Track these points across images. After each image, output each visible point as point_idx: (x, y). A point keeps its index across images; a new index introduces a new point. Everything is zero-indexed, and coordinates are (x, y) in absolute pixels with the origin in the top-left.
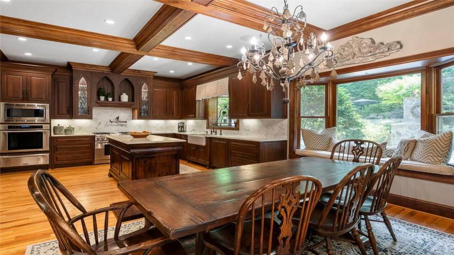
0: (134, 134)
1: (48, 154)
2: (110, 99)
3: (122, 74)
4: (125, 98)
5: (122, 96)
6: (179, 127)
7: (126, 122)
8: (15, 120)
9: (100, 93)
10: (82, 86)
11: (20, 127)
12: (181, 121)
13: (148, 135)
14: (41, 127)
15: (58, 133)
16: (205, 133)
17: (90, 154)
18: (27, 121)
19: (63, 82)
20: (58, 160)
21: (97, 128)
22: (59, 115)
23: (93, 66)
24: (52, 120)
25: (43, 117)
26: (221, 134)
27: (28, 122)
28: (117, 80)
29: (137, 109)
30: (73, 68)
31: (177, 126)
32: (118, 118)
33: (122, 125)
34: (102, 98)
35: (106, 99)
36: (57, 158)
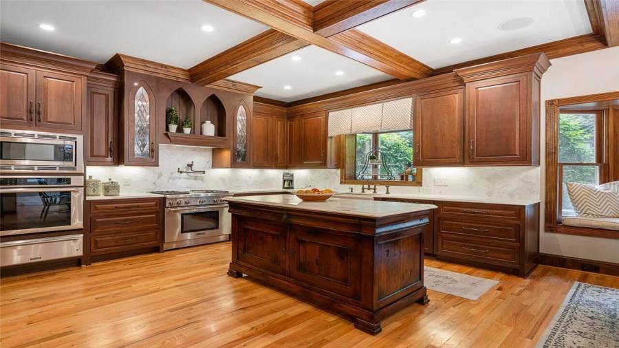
0: (305, 194)
1: (82, 235)
2: (187, 131)
3: (208, 86)
4: (209, 129)
5: (205, 126)
6: (284, 181)
7: (204, 172)
8: (13, 167)
9: (170, 117)
10: (140, 103)
11: (25, 182)
12: (286, 171)
13: (329, 196)
14: (68, 181)
15: (92, 193)
16: (349, 191)
17: (157, 233)
18: (39, 169)
19: (100, 94)
20: (99, 245)
21: (155, 183)
22: (94, 159)
23: (162, 66)
24: (87, 167)
25: (72, 161)
26: (388, 193)
27: (41, 171)
28: (199, 96)
29: (228, 149)
30: (125, 68)
31: (282, 181)
32: (190, 166)
33: (196, 178)
34: (173, 128)
35: (180, 130)
36: (96, 242)
